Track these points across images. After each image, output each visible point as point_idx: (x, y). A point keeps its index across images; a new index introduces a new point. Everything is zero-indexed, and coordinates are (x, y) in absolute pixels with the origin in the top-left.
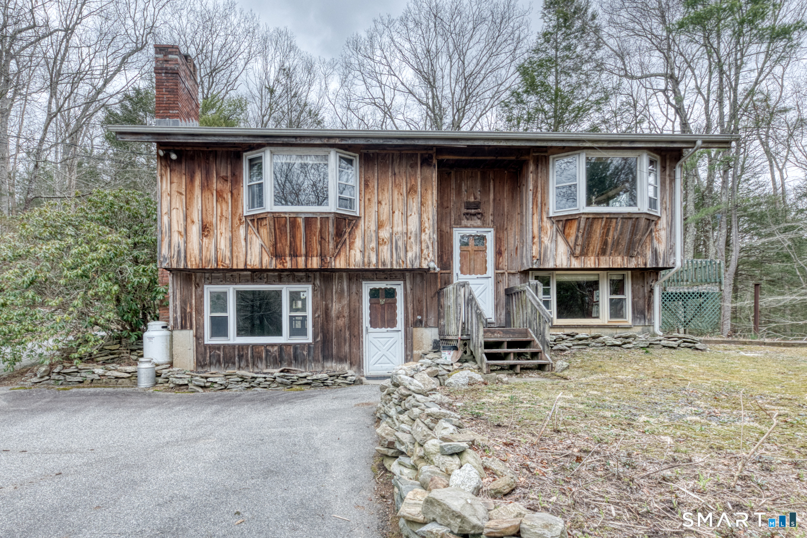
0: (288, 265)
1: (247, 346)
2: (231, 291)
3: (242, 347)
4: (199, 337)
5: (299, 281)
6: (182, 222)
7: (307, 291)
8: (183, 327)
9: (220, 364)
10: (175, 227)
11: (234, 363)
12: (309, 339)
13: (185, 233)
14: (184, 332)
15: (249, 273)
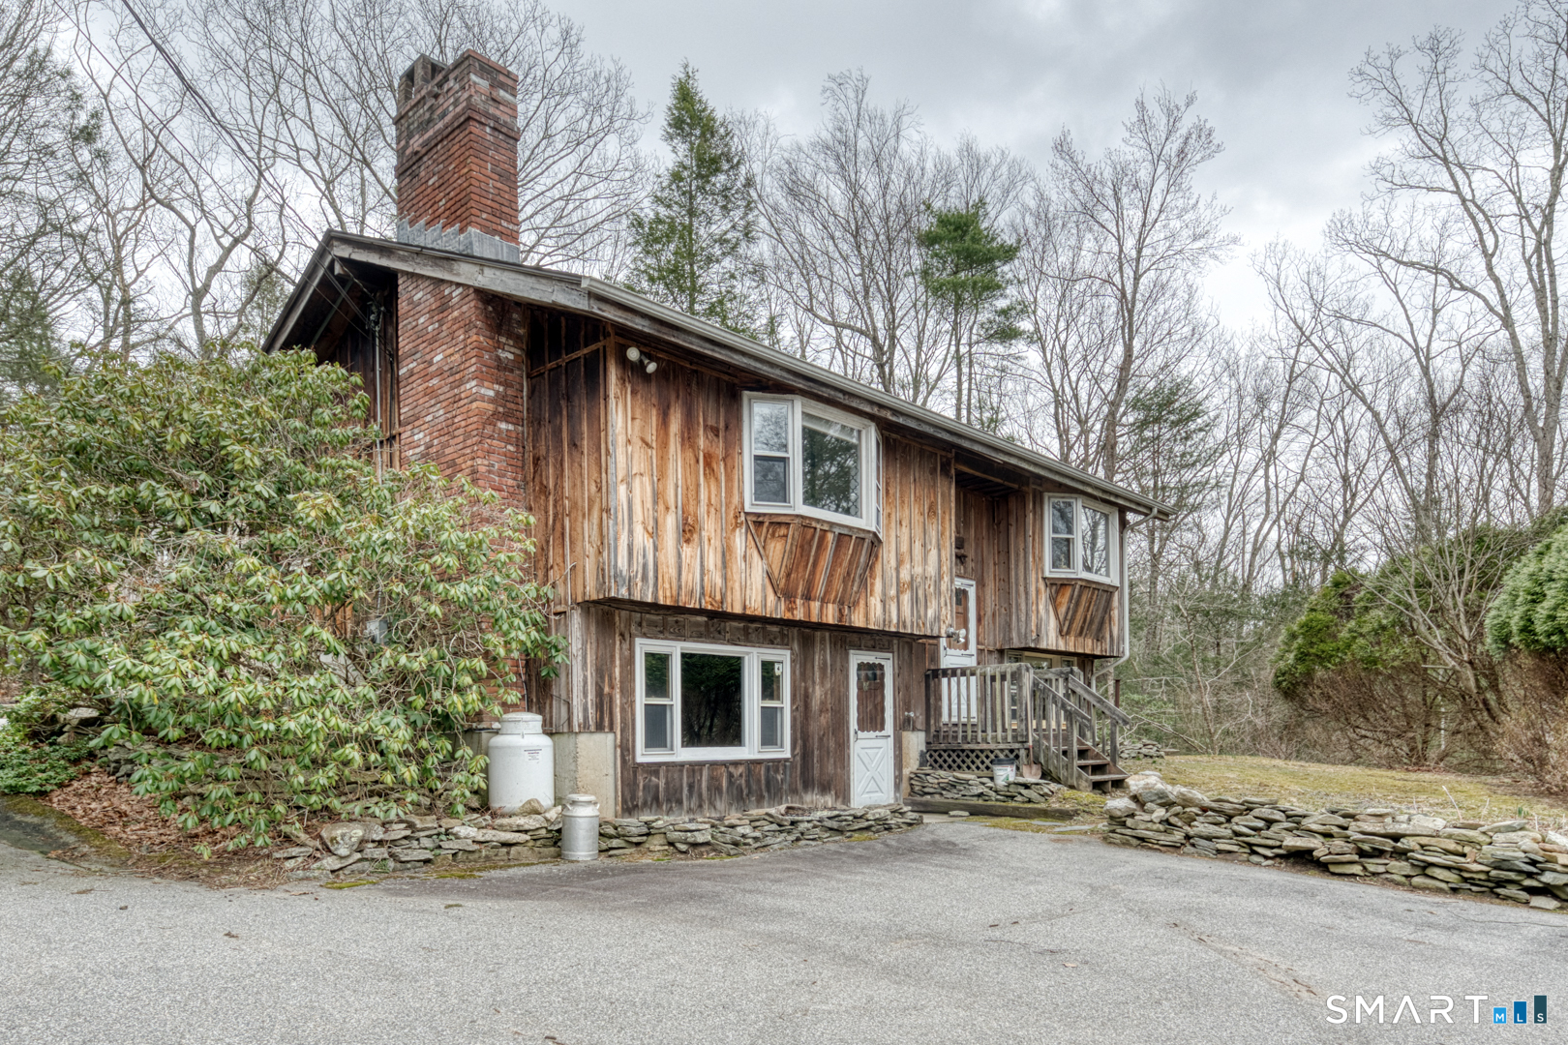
0: (799, 615)
1: (702, 764)
2: (675, 650)
3: (695, 767)
4: (626, 748)
5: (771, 641)
6: (649, 504)
7: (783, 659)
8: (600, 728)
9: (659, 805)
10: (638, 516)
11: (680, 802)
12: (786, 753)
13: (655, 532)
14: (599, 737)
15: (702, 619)
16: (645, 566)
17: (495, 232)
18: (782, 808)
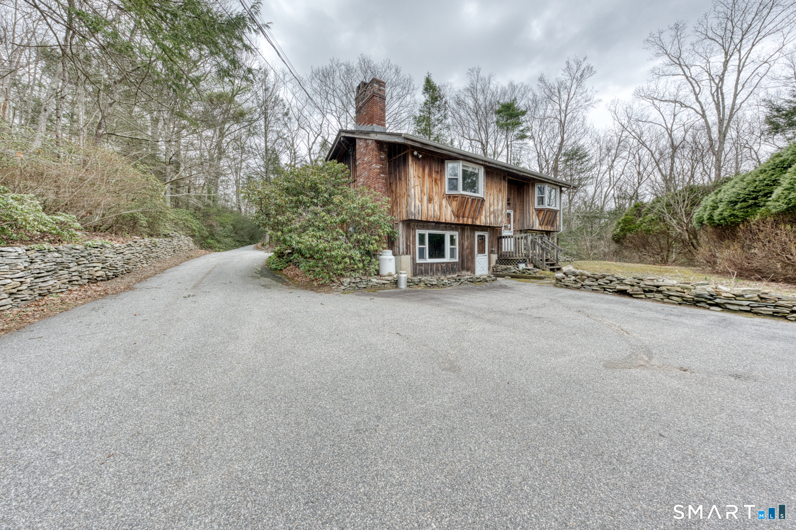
0: (461, 222)
1: (434, 263)
2: (426, 232)
3: (432, 264)
4: (414, 259)
5: (453, 230)
6: (420, 193)
7: (456, 234)
8: (407, 254)
9: (423, 274)
10: (417, 197)
11: (428, 273)
12: (457, 260)
13: (421, 201)
14: (407, 256)
15: (434, 224)
16: (419, 210)
17: (380, 125)
18: (456, 275)
